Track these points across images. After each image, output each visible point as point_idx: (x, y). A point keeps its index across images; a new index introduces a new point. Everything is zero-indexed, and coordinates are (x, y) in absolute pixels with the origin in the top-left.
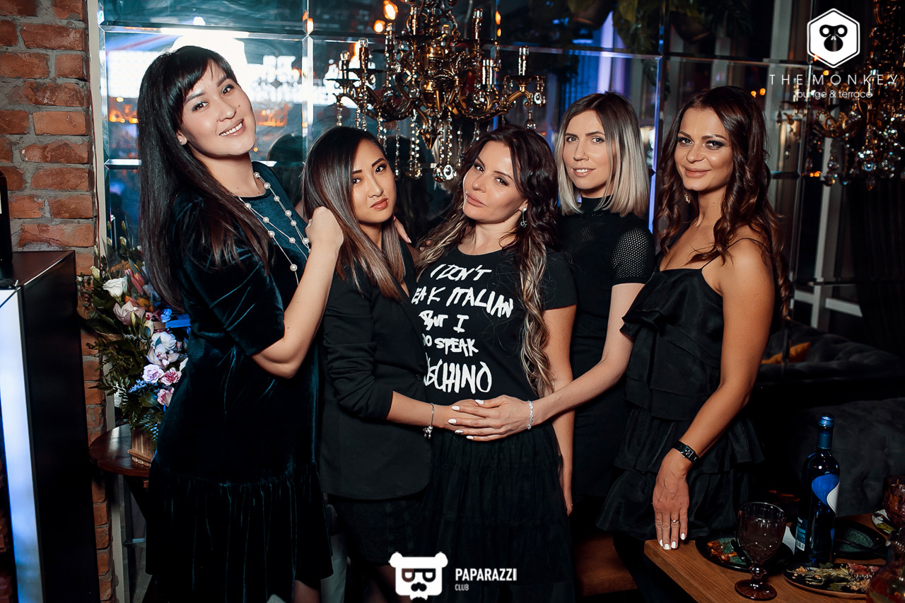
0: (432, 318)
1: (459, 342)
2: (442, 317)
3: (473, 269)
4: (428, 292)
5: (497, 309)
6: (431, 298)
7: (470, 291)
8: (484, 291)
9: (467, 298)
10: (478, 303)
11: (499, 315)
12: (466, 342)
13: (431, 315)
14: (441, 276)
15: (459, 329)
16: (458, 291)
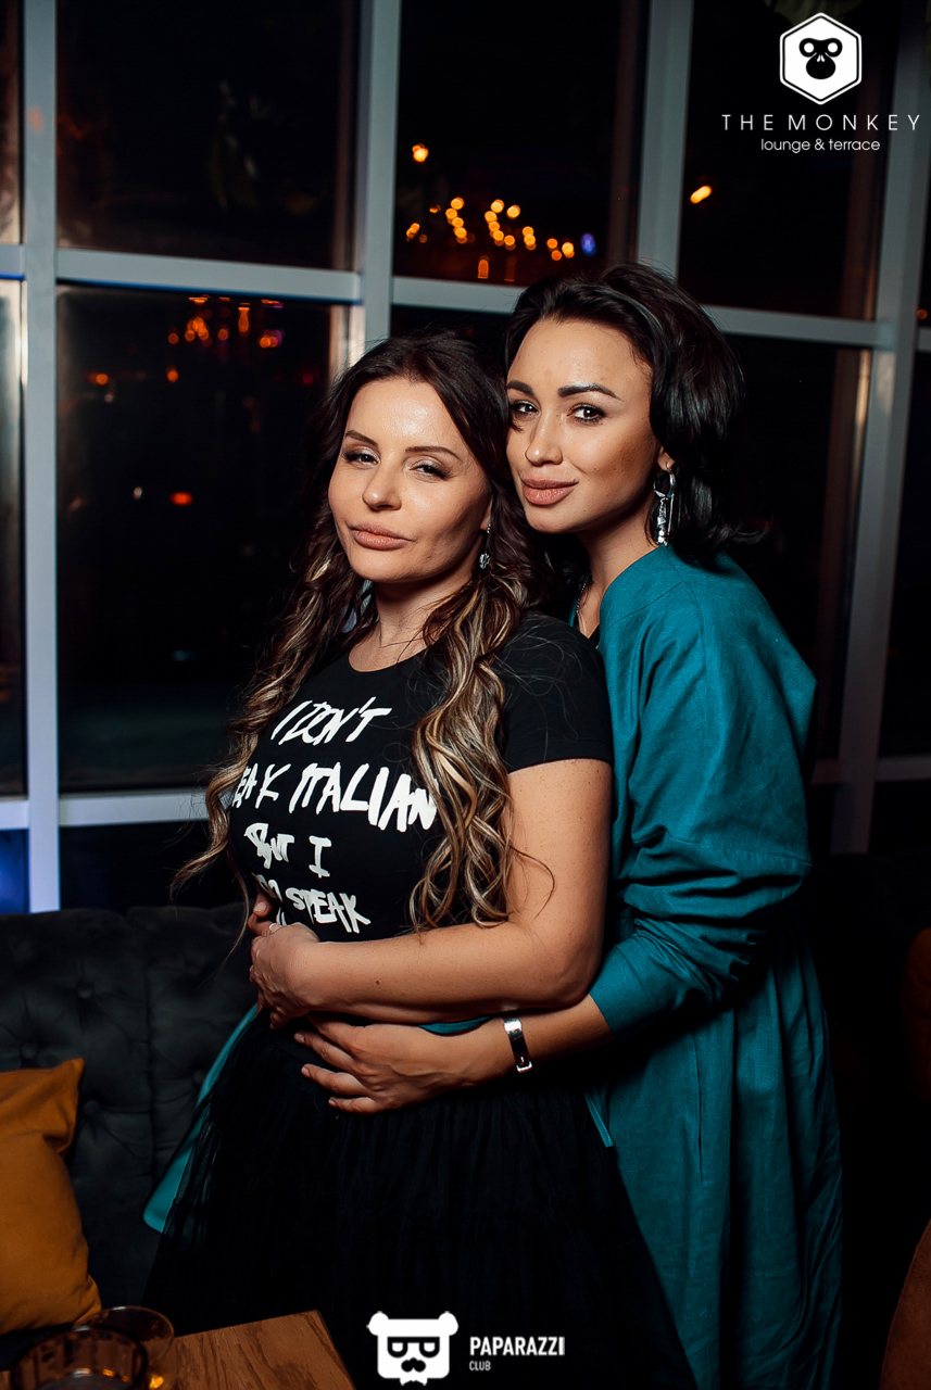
0: (268, 841)
1: (326, 900)
2: (285, 840)
3: (356, 710)
4: (260, 778)
5: (396, 811)
6: (264, 792)
7: (334, 773)
8: (363, 769)
9: (326, 792)
10: (349, 804)
11: (402, 827)
12: (340, 902)
13: (264, 835)
14: (289, 736)
15: (317, 869)
16: (313, 772)
